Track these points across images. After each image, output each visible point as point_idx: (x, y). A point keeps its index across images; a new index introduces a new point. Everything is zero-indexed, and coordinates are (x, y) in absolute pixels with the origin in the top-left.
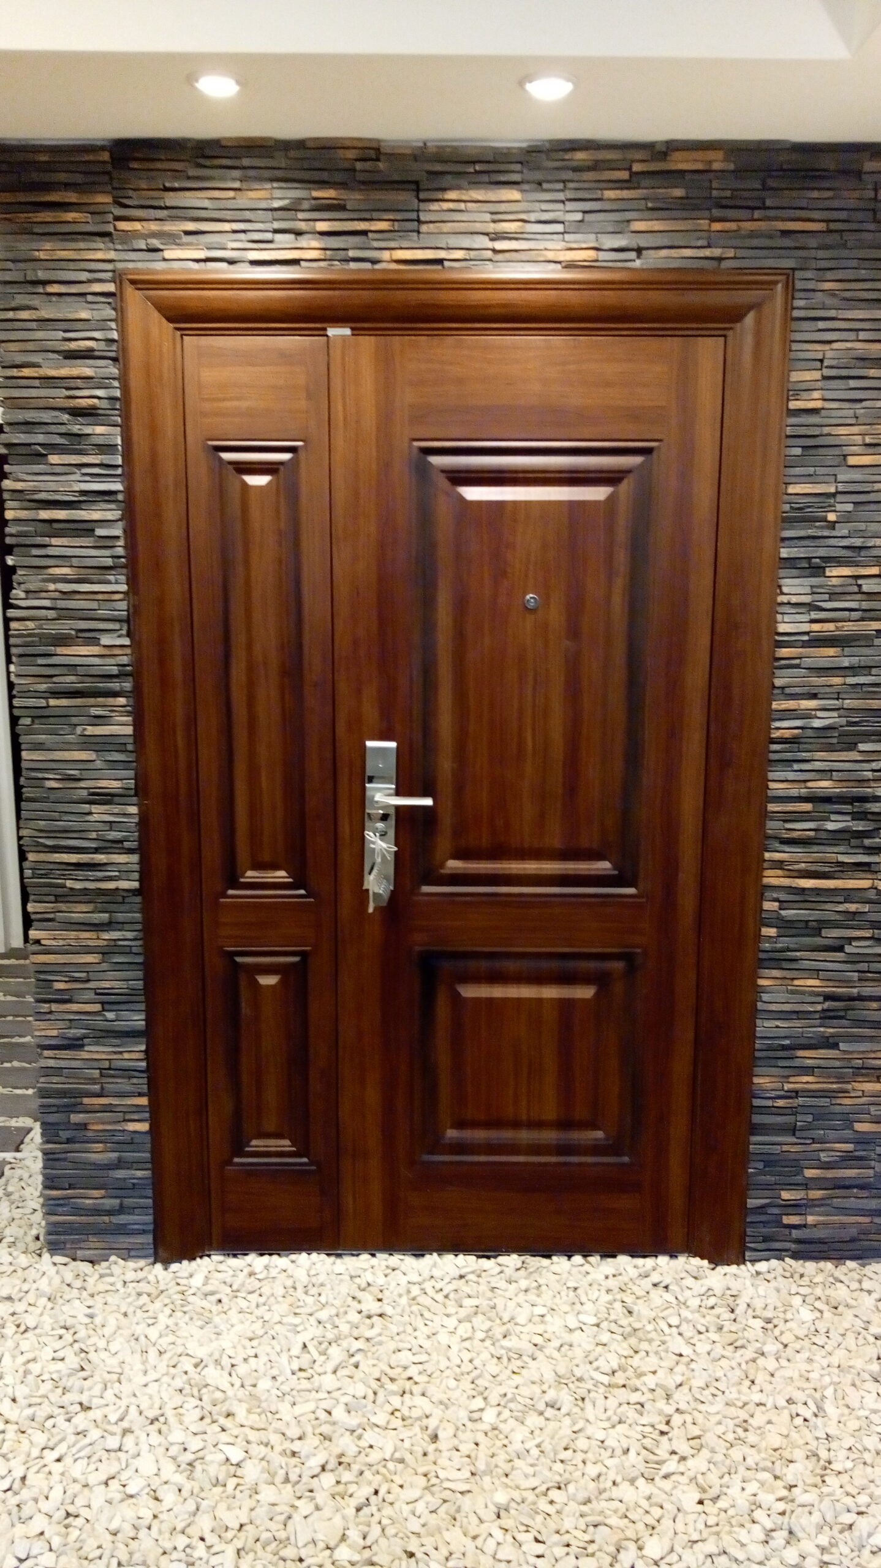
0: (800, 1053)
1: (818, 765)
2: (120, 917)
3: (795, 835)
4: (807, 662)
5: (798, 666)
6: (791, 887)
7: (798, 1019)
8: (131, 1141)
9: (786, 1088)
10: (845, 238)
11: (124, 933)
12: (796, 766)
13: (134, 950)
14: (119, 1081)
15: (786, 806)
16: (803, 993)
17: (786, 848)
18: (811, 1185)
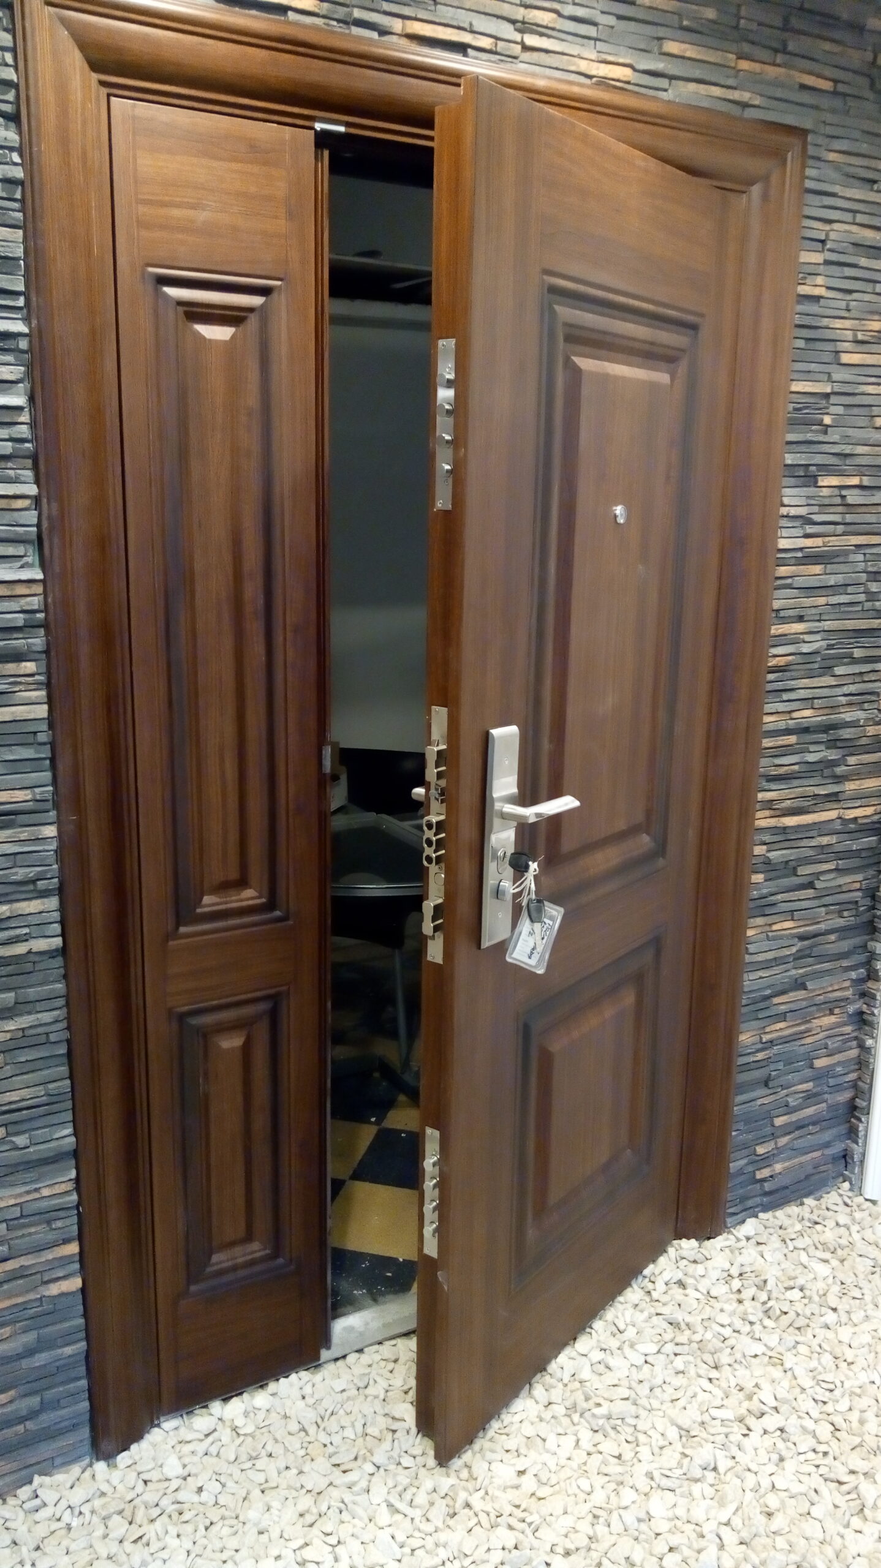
0: (776, 1000)
1: (802, 694)
2: (32, 993)
3: (782, 770)
4: (799, 582)
5: (790, 587)
6: (776, 827)
7: (777, 965)
8: (54, 1310)
9: (764, 1040)
10: (849, 104)
11: (39, 1016)
12: (785, 696)
13: (53, 1038)
14: (33, 1230)
15: (777, 741)
16: (781, 938)
17: (773, 786)
18: (778, 1133)
